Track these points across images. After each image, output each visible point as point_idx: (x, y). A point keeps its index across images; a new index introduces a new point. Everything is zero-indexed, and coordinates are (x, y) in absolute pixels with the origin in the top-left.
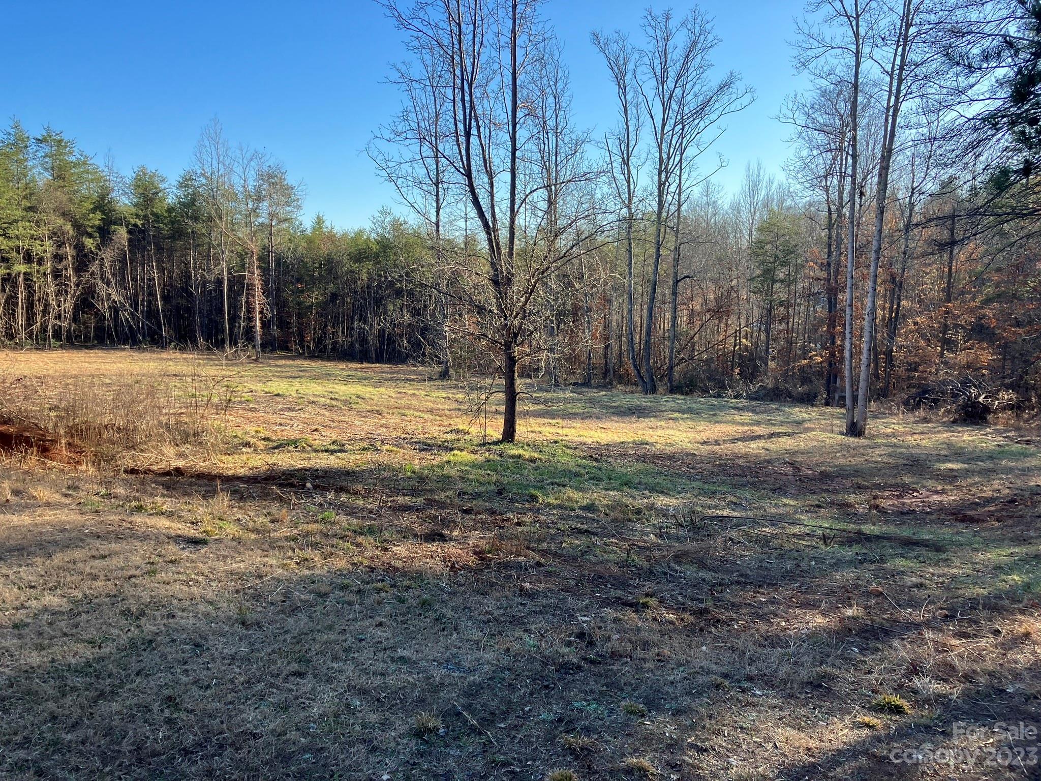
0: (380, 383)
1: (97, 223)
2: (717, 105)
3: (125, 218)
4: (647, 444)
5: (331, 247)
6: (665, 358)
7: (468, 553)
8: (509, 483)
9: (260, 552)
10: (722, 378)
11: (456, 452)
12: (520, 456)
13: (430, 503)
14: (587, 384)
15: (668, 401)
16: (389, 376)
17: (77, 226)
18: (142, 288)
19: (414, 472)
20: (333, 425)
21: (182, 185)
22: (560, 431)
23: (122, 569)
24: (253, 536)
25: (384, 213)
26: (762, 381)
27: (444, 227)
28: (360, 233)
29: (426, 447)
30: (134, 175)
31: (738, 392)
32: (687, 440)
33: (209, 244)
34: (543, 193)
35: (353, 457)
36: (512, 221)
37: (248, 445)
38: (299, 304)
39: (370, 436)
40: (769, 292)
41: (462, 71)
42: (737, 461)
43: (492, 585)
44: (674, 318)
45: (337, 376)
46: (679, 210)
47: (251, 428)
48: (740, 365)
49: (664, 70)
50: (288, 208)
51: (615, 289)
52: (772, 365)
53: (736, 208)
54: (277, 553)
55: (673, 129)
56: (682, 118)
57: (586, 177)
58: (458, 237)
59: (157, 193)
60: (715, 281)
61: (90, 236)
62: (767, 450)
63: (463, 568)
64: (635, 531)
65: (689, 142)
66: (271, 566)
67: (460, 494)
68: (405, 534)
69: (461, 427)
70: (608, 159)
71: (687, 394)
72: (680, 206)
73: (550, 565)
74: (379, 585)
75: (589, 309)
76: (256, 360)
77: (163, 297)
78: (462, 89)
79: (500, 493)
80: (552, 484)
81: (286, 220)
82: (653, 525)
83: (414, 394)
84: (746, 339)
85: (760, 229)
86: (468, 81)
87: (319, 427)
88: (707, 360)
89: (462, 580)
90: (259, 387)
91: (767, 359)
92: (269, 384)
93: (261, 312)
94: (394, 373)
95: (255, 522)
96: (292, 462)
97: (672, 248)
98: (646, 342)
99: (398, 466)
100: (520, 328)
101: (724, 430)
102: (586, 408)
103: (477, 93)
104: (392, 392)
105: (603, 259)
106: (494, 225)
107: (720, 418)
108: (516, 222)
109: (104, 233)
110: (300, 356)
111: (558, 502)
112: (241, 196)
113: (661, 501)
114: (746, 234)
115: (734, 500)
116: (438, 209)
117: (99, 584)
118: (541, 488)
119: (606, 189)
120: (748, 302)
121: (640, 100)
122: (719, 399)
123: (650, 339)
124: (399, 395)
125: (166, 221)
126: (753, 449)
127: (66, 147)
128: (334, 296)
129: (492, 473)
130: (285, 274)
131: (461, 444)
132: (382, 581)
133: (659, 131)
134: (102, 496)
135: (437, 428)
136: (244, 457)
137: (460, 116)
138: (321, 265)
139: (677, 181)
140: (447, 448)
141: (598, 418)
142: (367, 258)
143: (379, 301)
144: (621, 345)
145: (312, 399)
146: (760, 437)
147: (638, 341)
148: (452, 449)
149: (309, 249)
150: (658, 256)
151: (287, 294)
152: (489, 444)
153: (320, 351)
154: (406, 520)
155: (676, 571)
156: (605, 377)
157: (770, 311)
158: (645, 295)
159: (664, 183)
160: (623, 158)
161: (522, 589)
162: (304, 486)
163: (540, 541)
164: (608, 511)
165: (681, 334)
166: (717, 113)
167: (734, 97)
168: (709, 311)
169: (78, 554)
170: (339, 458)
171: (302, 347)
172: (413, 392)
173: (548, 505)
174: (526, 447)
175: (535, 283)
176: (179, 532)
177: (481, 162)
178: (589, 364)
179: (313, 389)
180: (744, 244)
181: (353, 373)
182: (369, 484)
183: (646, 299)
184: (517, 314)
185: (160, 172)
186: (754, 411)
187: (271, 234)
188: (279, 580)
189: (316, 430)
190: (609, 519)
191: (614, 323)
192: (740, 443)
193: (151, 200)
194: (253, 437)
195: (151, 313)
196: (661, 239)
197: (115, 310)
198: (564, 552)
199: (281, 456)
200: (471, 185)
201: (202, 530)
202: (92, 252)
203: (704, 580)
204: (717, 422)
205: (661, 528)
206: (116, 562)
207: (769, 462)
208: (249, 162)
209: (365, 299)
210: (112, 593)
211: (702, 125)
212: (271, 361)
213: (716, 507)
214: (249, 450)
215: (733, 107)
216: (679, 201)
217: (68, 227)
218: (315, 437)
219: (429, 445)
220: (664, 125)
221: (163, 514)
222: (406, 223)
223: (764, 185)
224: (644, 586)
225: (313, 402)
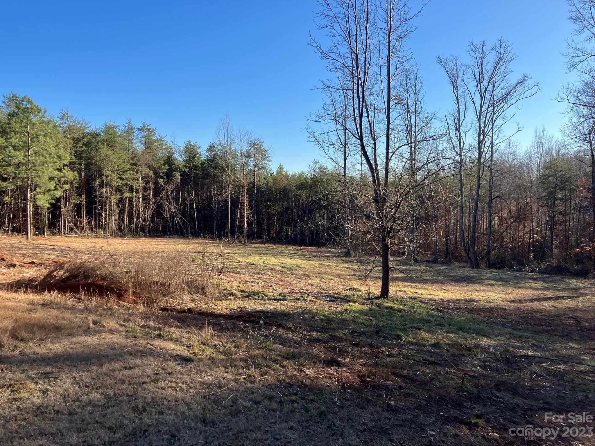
0: (310, 258)
1: (166, 171)
2: (515, 95)
3: (179, 168)
4: (474, 301)
5: (286, 182)
6: (484, 246)
7: (354, 376)
8: (383, 326)
9: (223, 369)
10: (522, 259)
11: (351, 304)
12: (391, 308)
13: (333, 338)
14: (434, 261)
15: (487, 273)
16: (316, 254)
17: (155, 172)
18: (187, 205)
19: (324, 316)
20: (281, 283)
21: (208, 150)
22: (418, 291)
23: (140, 377)
24: (222, 357)
25: (315, 163)
26: (549, 261)
27: (349, 169)
28: (302, 174)
29: (334, 299)
30: (185, 146)
31: (533, 268)
32: (500, 299)
33: (222, 181)
34: (406, 148)
35: (290, 304)
36: (387, 164)
37: (232, 294)
38: (268, 213)
39: (301, 291)
40: (552, 206)
41: (358, 80)
42: (535, 314)
43: (369, 401)
44: (490, 222)
45: (287, 253)
46: (492, 157)
47: (235, 284)
48: (533, 251)
49: (481, 76)
50: (264, 162)
51: (451, 204)
52: (555, 251)
53: (529, 156)
54: (233, 370)
55: (487, 110)
56: (493, 103)
57: (432, 138)
58: (357, 175)
59: (196, 155)
60: (516, 200)
61: (162, 178)
62: (556, 307)
63: (349, 387)
64: (467, 363)
65: (497, 117)
66: (228, 380)
67: (352, 332)
68: (314, 360)
69: (355, 287)
70: (447, 128)
71: (499, 269)
72: (492, 154)
73: (408, 389)
74: (294, 398)
75: (436, 216)
76: (244, 244)
77: (197, 210)
78: (358, 90)
79: (377, 332)
80: (412, 328)
81: (263, 168)
82: (479, 359)
83: (329, 265)
84: (537, 235)
85: (545, 168)
86: (361, 86)
87: (273, 285)
88: (511, 248)
89: (348, 396)
90: (243, 259)
91: (552, 248)
92: (249, 258)
93: (248, 218)
94: (318, 252)
95: (225, 347)
96: (255, 306)
97: (488, 180)
98: (472, 236)
99: (315, 311)
100: (391, 228)
101: (525, 293)
102: (434, 276)
103: (367, 93)
104: (317, 264)
105: (444, 186)
106: (375, 167)
107: (521, 285)
108: (390, 165)
109: (169, 176)
110: (268, 242)
111: (415, 341)
112: (239, 155)
113: (484, 341)
114: (535, 170)
115: (535, 343)
116: (345, 160)
117: (124, 387)
118: (405, 330)
119: (445, 145)
120: (538, 212)
121: (466, 94)
122: (521, 273)
123: (475, 234)
124: (320, 266)
125: (200, 169)
126: (546, 306)
127: (152, 132)
128: (287, 209)
129: (373, 319)
130: (261, 197)
131: (355, 298)
132: (296, 394)
133: (478, 111)
134: (141, 327)
135: (342, 287)
136: (228, 302)
137: (357, 106)
138: (280, 192)
139: (491, 140)
140: (346, 300)
141: (442, 283)
142: (305, 187)
143: (311, 212)
144: (456, 238)
145: (271, 267)
146: (550, 299)
147: (467, 235)
148: (349, 301)
149: (274, 183)
150: (479, 184)
151: (262, 208)
152: (372, 298)
153: (279, 239)
154: (316, 350)
155: (497, 397)
156: (446, 257)
157: (553, 217)
158: (471, 208)
159: (482, 141)
160: (456, 127)
161: (388, 405)
162: (259, 322)
163: (402, 368)
164: (448, 348)
165: (494, 232)
166: (515, 99)
167: (526, 89)
168: (512, 217)
169: (117, 365)
170: (281, 304)
171: (269, 237)
172: (328, 264)
173: (409, 342)
174: (395, 302)
175: (401, 201)
176: (178, 353)
177: (369, 132)
178: (436, 249)
179: (273, 261)
180: (535, 176)
181: (296, 252)
182: (297, 323)
183: (472, 210)
184: (390, 220)
185: (198, 144)
186: (544, 281)
187: (254, 176)
188: (231, 390)
189: (271, 286)
190: (449, 354)
191: (452, 225)
192: (536, 302)
193: (193, 158)
194: (235, 290)
195: (191, 218)
196: (481, 174)
197: (172, 216)
198: (418, 378)
199: (249, 302)
200: (362, 145)
201: (192, 352)
202: (162, 186)
203: (518, 405)
204: (519, 288)
205: (485, 361)
206: (138, 371)
207: (558, 316)
208: (243, 137)
209: (304, 211)
210: (130, 394)
211: (506, 106)
212: (251, 245)
213: (523, 348)
214: (232, 298)
215: (526, 95)
216: (492, 152)
217: (151, 173)
218: (270, 290)
219: (335, 298)
220: (481, 107)
221: (172, 340)
222: (327, 168)
223: (547, 141)
224: (474, 408)
225: (272, 269)
